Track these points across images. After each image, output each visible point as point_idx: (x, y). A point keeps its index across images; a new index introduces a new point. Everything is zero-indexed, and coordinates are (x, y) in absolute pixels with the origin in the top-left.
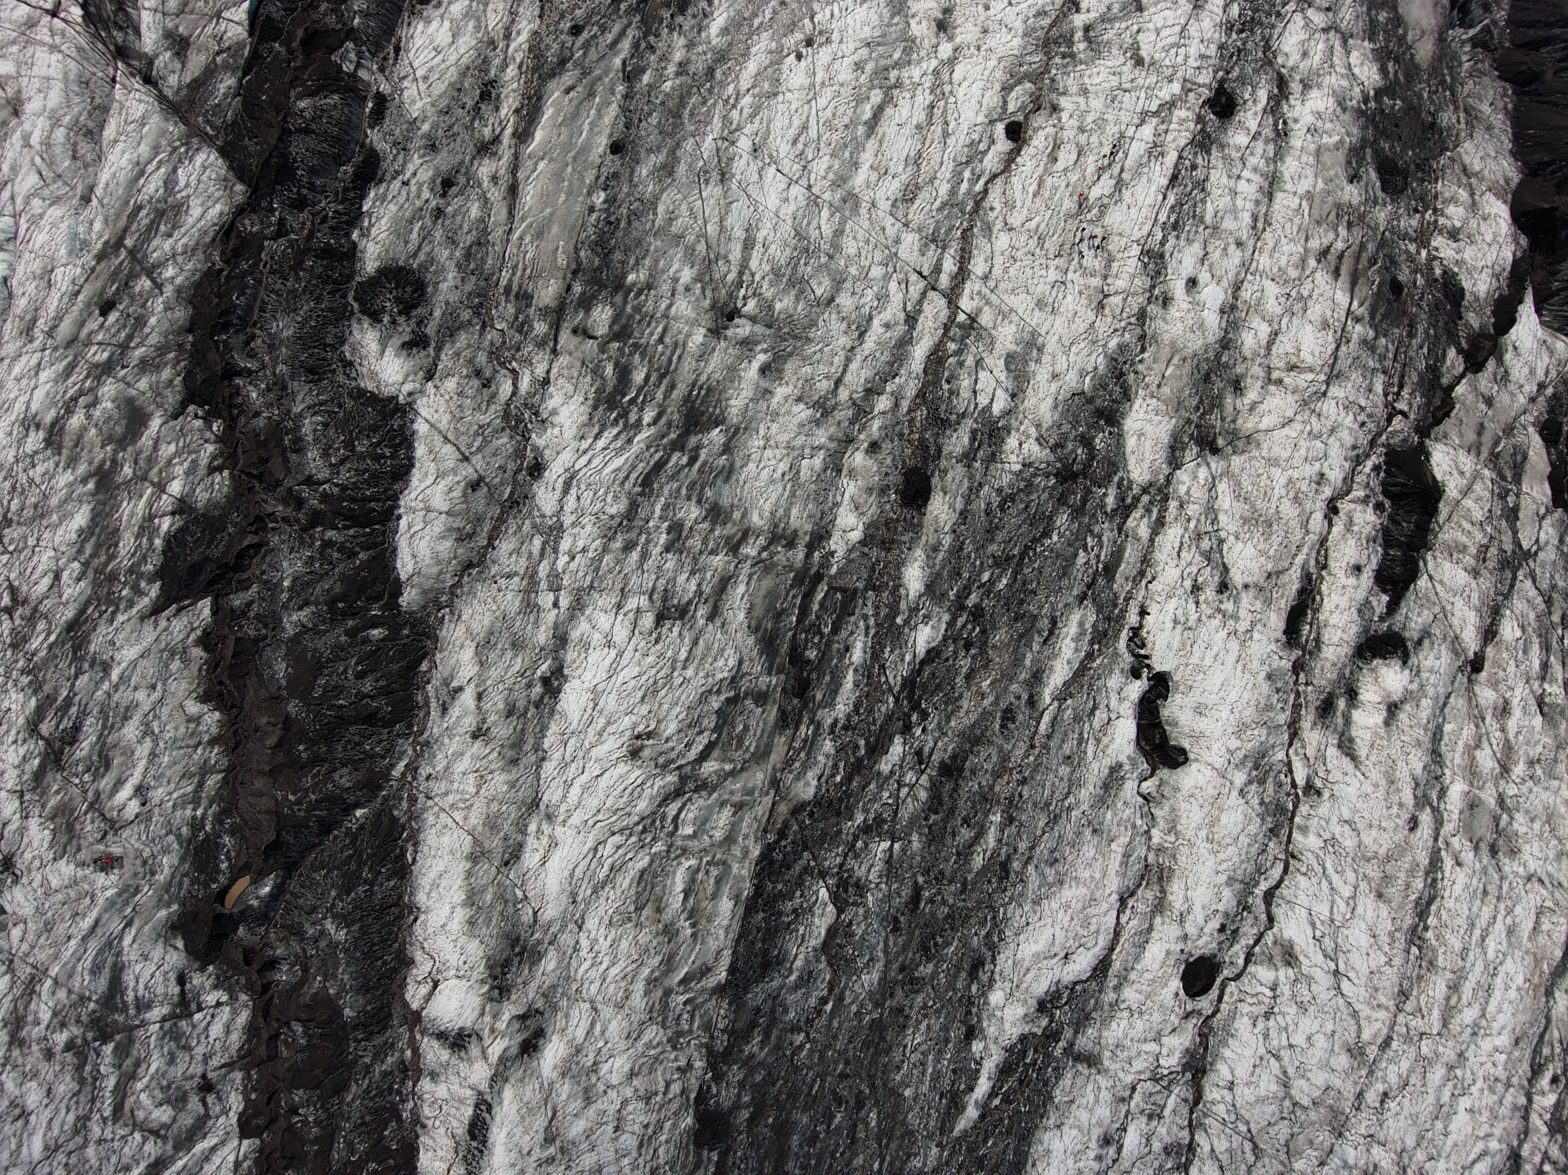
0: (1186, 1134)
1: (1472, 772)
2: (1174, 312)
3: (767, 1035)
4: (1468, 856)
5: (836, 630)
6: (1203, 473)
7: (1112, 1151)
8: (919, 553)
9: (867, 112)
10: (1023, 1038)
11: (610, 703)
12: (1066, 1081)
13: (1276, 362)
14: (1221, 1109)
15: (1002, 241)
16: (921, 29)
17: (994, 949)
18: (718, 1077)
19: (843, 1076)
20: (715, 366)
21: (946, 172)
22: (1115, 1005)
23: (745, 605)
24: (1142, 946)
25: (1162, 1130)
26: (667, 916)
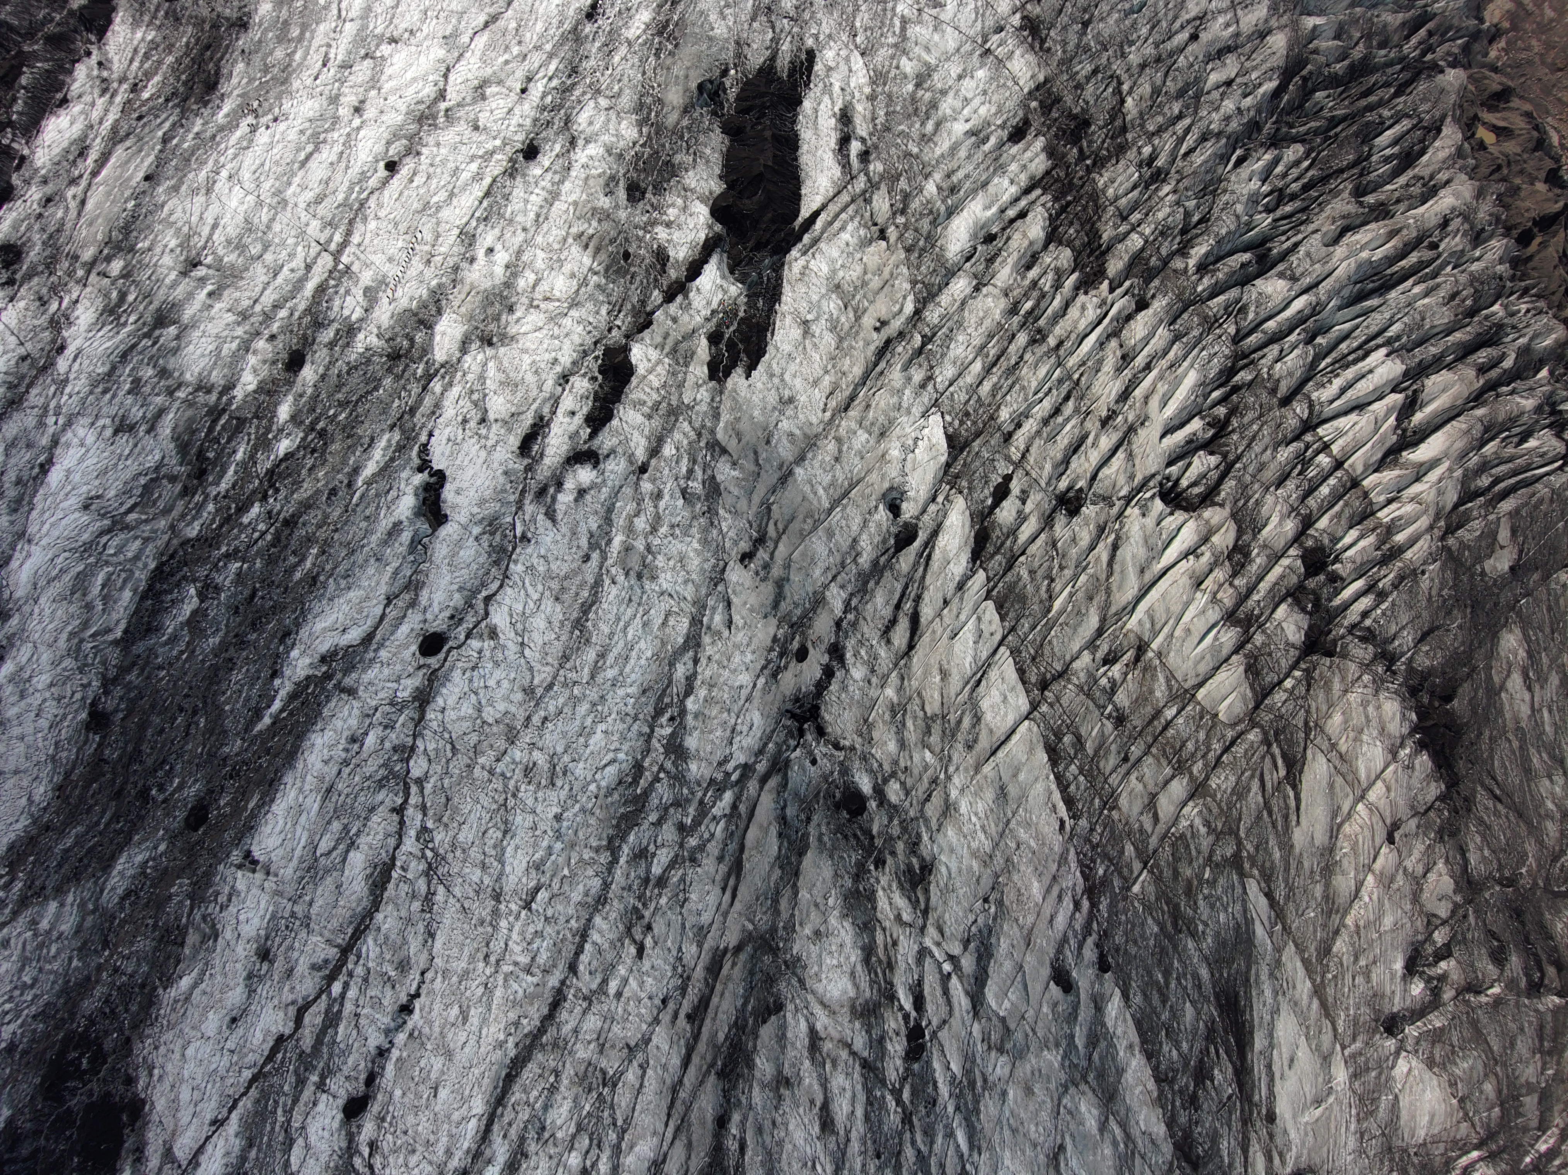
0: (410, 740)
1: (630, 529)
2: (475, 266)
3: (142, 670)
4: (621, 578)
5: (229, 441)
6: (480, 357)
7: (356, 747)
8: (290, 398)
9: (302, 156)
10: (308, 678)
11: (76, 478)
12: (332, 704)
13: (537, 295)
14: (434, 725)
15: (372, 225)
16: (344, 112)
17: (298, 625)
18: (106, 693)
19: (187, 696)
20: (179, 292)
21: (344, 188)
22: (372, 660)
23: (172, 425)
24: (396, 626)
25: (393, 736)
26: (88, 598)
